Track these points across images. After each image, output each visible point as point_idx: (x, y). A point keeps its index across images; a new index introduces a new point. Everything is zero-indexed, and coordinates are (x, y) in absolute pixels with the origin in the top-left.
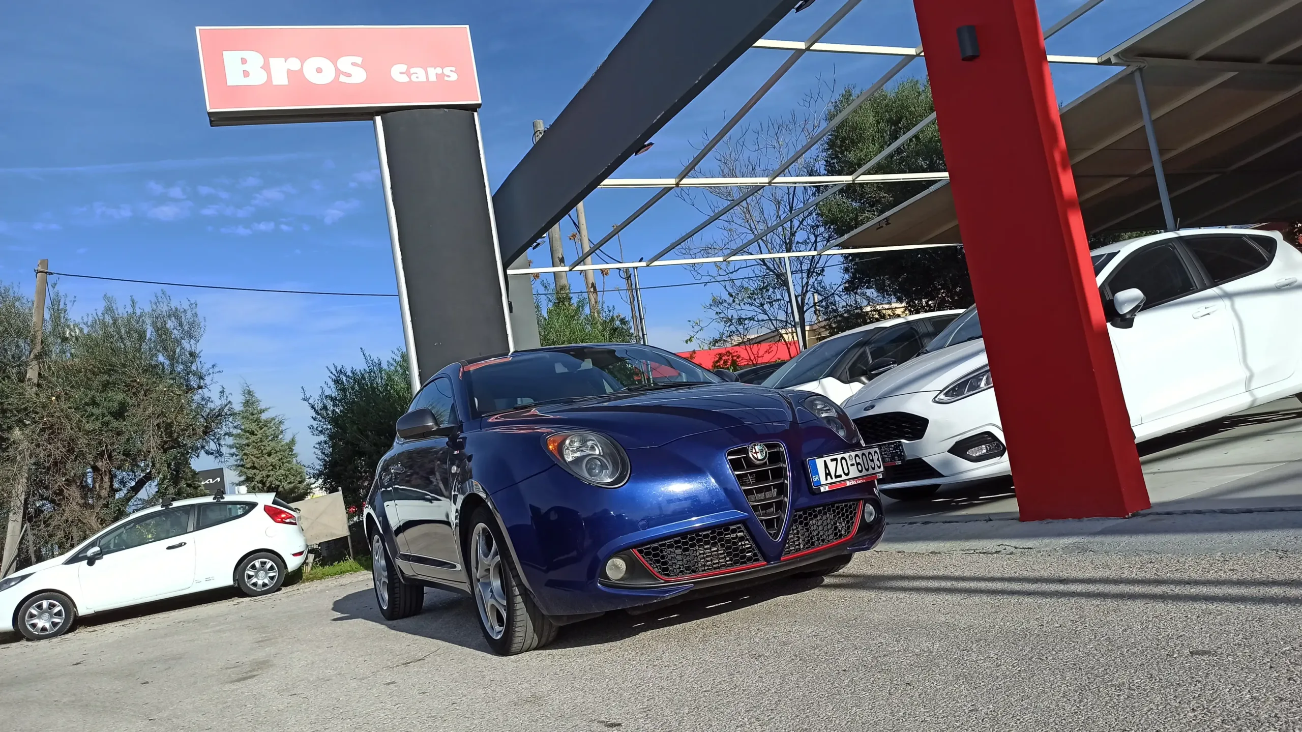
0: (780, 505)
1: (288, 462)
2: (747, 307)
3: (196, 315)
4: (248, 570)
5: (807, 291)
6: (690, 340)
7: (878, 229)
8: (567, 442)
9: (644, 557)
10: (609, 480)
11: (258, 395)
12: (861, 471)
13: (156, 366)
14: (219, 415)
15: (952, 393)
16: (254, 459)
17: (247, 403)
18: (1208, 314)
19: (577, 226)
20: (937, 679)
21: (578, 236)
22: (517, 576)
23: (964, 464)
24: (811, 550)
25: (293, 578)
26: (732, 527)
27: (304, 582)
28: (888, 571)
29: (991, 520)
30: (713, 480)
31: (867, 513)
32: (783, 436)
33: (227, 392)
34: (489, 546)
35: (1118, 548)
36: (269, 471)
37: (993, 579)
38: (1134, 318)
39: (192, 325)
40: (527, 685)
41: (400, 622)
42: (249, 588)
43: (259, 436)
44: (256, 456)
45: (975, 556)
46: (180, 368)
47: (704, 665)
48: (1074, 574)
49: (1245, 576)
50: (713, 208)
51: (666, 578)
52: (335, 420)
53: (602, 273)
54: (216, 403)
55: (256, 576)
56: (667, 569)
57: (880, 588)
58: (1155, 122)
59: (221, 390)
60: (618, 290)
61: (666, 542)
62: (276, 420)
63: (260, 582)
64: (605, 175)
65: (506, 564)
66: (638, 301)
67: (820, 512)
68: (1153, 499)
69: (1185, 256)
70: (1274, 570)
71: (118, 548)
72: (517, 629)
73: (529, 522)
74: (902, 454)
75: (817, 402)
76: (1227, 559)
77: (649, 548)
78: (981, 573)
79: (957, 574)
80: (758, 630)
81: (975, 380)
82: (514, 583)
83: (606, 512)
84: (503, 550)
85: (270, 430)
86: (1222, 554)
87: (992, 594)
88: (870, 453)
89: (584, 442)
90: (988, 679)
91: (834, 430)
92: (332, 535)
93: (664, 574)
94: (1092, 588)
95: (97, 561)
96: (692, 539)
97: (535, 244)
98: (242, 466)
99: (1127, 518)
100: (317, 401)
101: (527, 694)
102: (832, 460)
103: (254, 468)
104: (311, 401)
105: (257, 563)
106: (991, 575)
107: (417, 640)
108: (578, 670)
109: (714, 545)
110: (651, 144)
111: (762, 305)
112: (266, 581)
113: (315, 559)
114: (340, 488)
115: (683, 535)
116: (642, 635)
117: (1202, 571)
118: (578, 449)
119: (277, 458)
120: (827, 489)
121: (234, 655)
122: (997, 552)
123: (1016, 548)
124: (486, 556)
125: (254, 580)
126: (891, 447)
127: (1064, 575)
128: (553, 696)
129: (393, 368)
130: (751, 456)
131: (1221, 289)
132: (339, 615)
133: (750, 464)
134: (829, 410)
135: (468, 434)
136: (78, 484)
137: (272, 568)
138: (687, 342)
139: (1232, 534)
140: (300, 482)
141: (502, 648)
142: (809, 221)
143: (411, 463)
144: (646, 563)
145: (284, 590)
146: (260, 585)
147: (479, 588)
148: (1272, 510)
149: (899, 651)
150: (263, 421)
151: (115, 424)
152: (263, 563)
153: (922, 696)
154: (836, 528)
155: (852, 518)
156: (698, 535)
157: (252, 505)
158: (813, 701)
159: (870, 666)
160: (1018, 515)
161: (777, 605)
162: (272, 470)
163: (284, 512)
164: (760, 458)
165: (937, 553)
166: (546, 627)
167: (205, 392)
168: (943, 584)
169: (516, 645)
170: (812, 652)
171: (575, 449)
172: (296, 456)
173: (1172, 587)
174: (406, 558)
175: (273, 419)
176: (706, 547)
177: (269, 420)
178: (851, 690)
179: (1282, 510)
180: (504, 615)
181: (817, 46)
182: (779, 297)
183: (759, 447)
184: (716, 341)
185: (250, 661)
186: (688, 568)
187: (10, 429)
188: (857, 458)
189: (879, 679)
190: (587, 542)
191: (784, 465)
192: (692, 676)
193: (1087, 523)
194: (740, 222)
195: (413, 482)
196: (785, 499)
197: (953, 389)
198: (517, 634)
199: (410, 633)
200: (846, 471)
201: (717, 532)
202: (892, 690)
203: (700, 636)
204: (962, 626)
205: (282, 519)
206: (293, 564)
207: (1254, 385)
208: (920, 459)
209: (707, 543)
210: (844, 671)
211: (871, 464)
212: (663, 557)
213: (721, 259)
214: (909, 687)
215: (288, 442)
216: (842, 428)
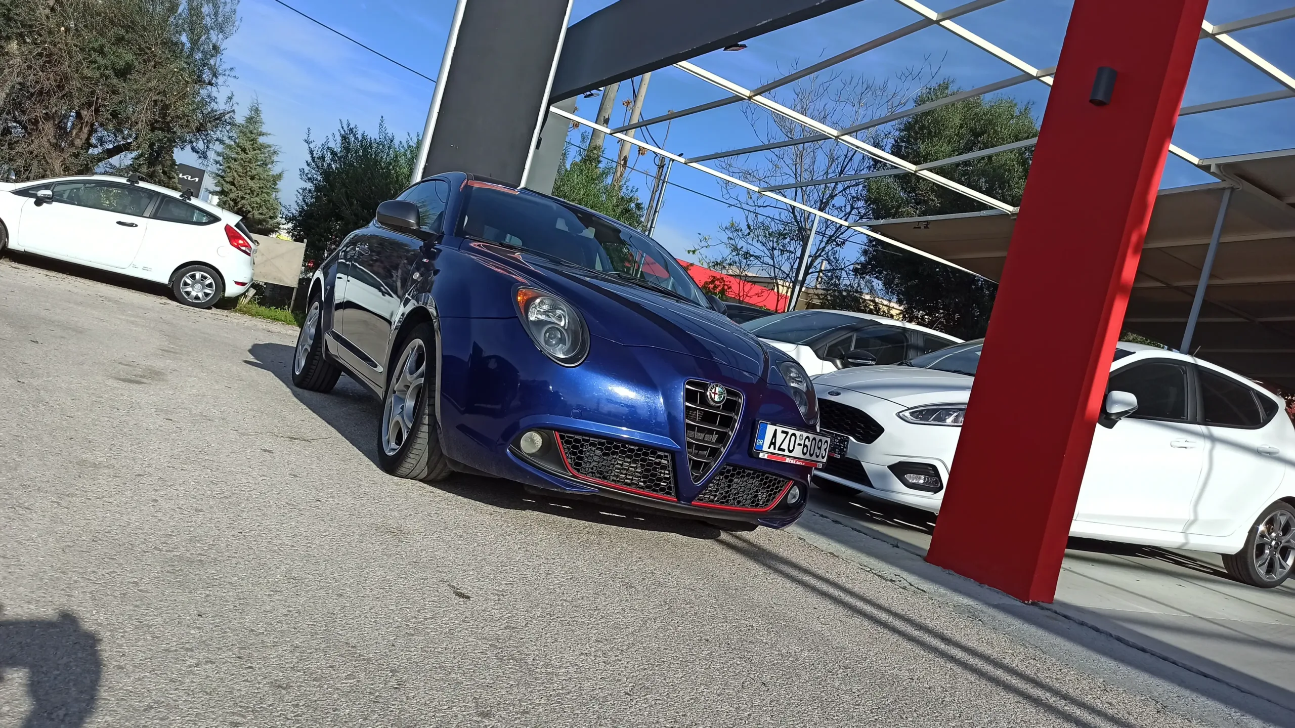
0: (714, 453)
1: (268, 194)
2: (759, 245)
3: (235, 11)
4: (187, 277)
5: (820, 256)
6: (694, 252)
7: (915, 228)
8: (538, 301)
9: (563, 444)
10: (562, 356)
11: (264, 116)
12: (804, 454)
13: (176, 44)
14: (219, 119)
15: (918, 415)
16: (236, 176)
17: (250, 120)
18: (1186, 448)
19: (635, 96)
20: (794, 691)
21: (631, 105)
22: (432, 405)
23: (898, 485)
24: (723, 506)
25: (227, 304)
26: (659, 453)
27: (236, 312)
28: (784, 553)
29: (897, 547)
30: (662, 400)
31: (792, 494)
32: (747, 387)
33: (235, 99)
34: (418, 364)
35: (1006, 630)
36: (246, 193)
37: (880, 607)
38: (1117, 421)
39: (227, 19)
40: (396, 514)
41: (306, 393)
42: (182, 294)
43: (250, 156)
44: (240, 174)
45: (870, 575)
46: (198, 56)
47: (574, 571)
48: (958, 637)
49: (1120, 715)
50: (769, 135)
51: (575, 472)
52: (327, 174)
53: (639, 151)
54: (220, 106)
55: (192, 286)
56: (580, 465)
57: (770, 567)
58: (1220, 245)
59: (230, 95)
60: (647, 175)
61: (591, 439)
62: (272, 149)
63: (194, 294)
64: (686, 57)
65: (427, 388)
66: (660, 193)
67: (749, 475)
68: (1057, 596)
69: (1191, 386)
70: (1149, 722)
71: (70, 201)
72: (411, 456)
73: (466, 358)
74: (845, 449)
75: (793, 370)
76: (1108, 690)
77: (572, 438)
78: (870, 595)
79: (847, 587)
80: (640, 558)
81: (944, 412)
82: (427, 411)
83: (546, 384)
84: (429, 375)
85: (263, 155)
86: (1104, 681)
87: (874, 623)
88: (821, 440)
89: (554, 308)
90: (843, 715)
91: (797, 403)
92: (280, 281)
93: (575, 468)
94: (972, 660)
95: (45, 204)
96: (616, 447)
97: (588, 93)
98: (222, 177)
99: (1025, 603)
100: (317, 148)
101: (393, 523)
102: (783, 432)
103: (233, 184)
104: (312, 146)
105: (198, 275)
106: (878, 602)
107: (313, 418)
108: (453, 521)
109: (635, 462)
110: (744, 46)
111: (773, 249)
112: (200, 295)
113: (254, 295)
114: (305, 241)
115: (611, 440)
116: (528, 513)
117: (1080, 691)
118: (545, 313)
119: (258, 185)
120: (766, 457)
121: (134, 353)
122: (892, 581)
123: (911, 585)
124: (411, 373)
125: (189, 289)
126: (837, 439)
127: (948, 633)
128: (417, 537)
129: (402, 150)
130: (708, 394)
131: (1208, 429)
132: (252, 358)
133: (704, 400)
134: (801, 382)
135: (445, 249)
136: (56, 122)
137: (210, 285)
138: (689, 252)
139: (1120, 665)
140: (271, 218)
141: (390, 465)
142: (853, 191)
143: (379, 249)
144: (562, 450)
145: (214, 310)
146: (192, 296)
147: (391, 399)
148: (1165, 659)
149: (766, 643)
150: (258, 143)
151: (115, 81)
152: (204, 278)
153: (773, 704)
154: (756, 496)
155: (775, 493)
156: (624, 446)
157: (215, 219)
158: (665, 660)
159: (733, 647)
160: (925, 554)
161: (667, 541)
162: (249, 194)
163: (243, 239)
164: (716, 400)
165: (835, 556)
166: (440, 466)
167: (213, 91)
168: (832, 591)
169: (404, 469)
170: (683, 605)
171: (542, 310)
172: (277, 191)
173: (1048, 695)
174: (337, 337)
175: (269, 146)
176: (626, 460)
177: (265, 145)
178: (706, 664)
179: (1174, 663)
180: (405, 436)
181: (948, 24)
182: (792, 249)
183: (720, 389)
184: (717, 264)
185: (145, 366)
186: (601, 473)
187: (8, 38)
188: (807, 440)
189: (737, 665)
190: (516, 403)
191: (736, 417)
192: (559, 578)
193: (986, 591)
194: (789, 162)
195: (375, 268)
196: (722, 449)
197: (921, 412)
198: (409, 460)
199: (310, 408)
200: (791, 448)
201: (643, 450)
202: (746, 684)
203: (582, 539)
204: (835, 644)
205: (239, 244)
206: (232, 290)
207: (1193, 529)
208: (859, 462)
209: (630, 457)
210: (707, 640)
211: (817, 451)
212: (581, 452)
213: (756, 189)
214: (763, 688)
215: (275, 174)
216: (805, 405)
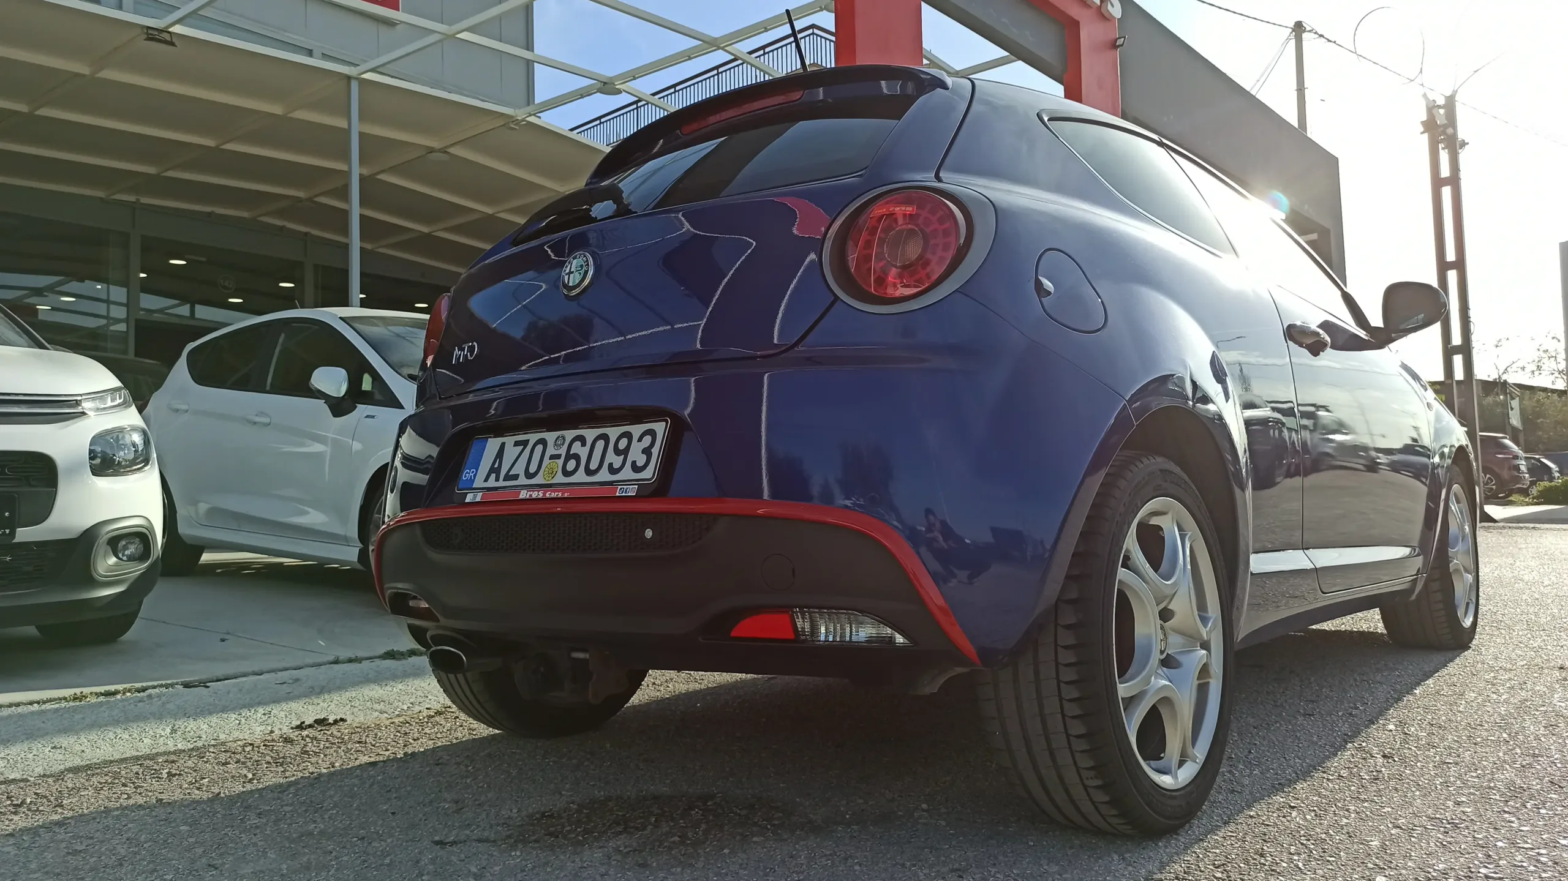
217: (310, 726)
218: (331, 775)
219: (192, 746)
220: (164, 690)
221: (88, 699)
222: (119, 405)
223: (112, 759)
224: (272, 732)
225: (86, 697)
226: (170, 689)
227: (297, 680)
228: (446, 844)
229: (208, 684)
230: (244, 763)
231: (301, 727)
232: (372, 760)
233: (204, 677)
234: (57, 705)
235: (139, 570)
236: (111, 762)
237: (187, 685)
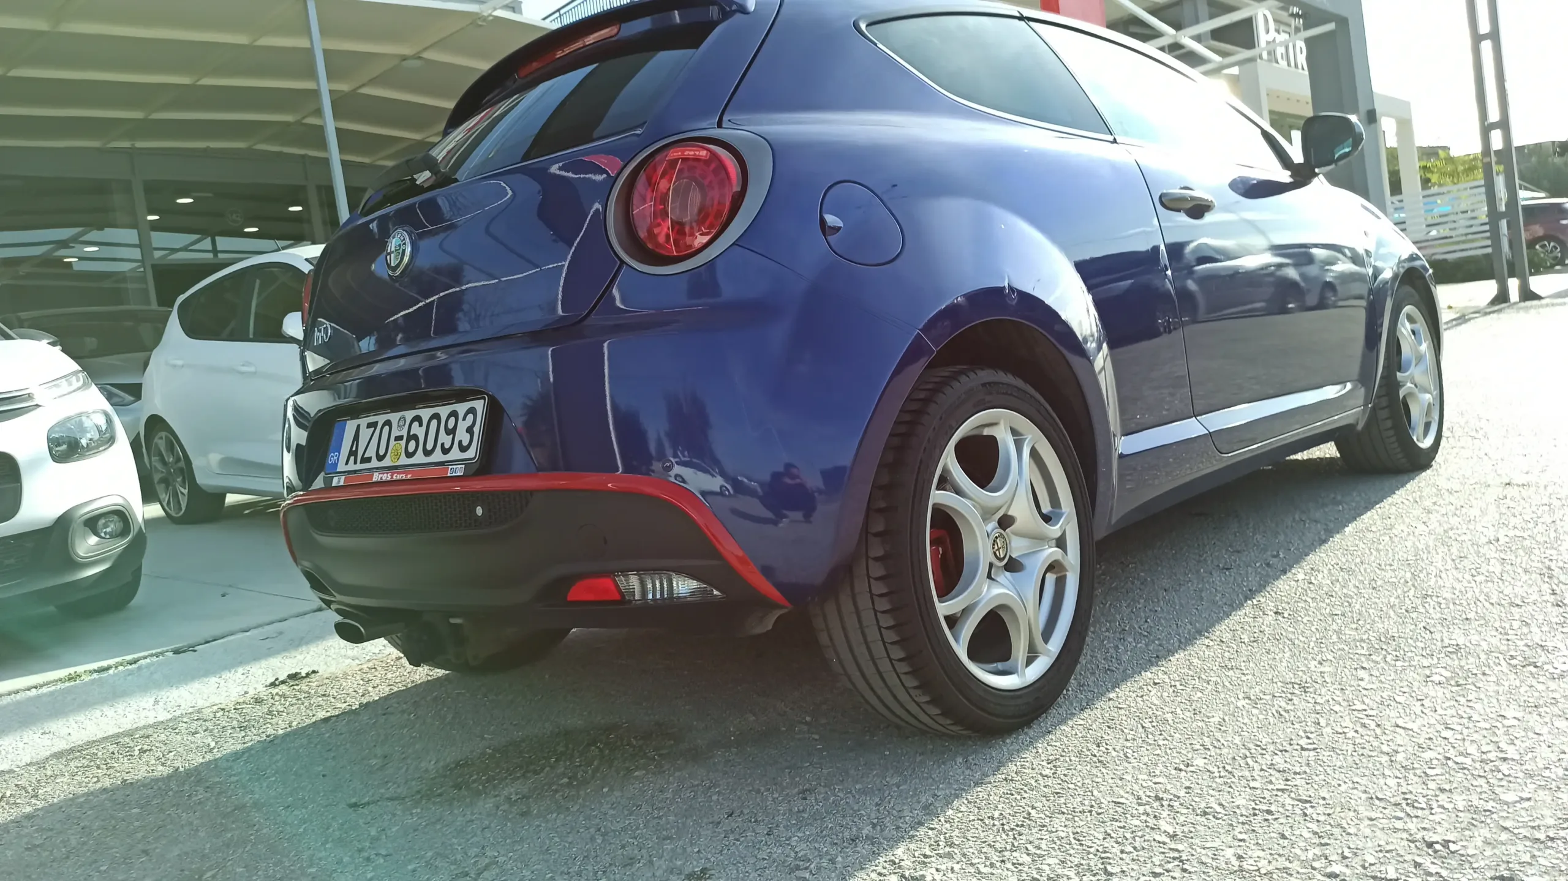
217: (283, 682)
218: (286, 735)
219: (170, 716)
220: (155, 659)
221: (82, 678)
222: (79, 388)
223: (95, 739)
224: (246, 693)
225: (80, 676)
226: (161, 657)
227: (281, 633)
228: (359, 806)
229: (196, 648)
230: (211, 731)
231: (273, 685)
232: (329, 714)
233: (191, 642)
234: (53, 688)
235: (118, 547)
236: (94, 742)
237: (177, 652)
